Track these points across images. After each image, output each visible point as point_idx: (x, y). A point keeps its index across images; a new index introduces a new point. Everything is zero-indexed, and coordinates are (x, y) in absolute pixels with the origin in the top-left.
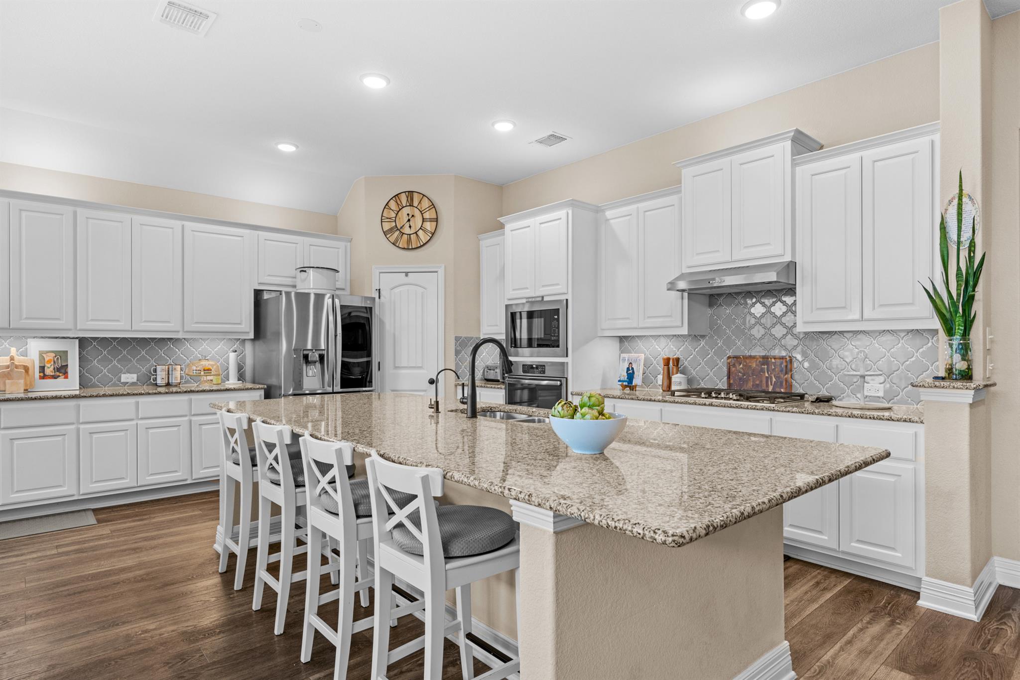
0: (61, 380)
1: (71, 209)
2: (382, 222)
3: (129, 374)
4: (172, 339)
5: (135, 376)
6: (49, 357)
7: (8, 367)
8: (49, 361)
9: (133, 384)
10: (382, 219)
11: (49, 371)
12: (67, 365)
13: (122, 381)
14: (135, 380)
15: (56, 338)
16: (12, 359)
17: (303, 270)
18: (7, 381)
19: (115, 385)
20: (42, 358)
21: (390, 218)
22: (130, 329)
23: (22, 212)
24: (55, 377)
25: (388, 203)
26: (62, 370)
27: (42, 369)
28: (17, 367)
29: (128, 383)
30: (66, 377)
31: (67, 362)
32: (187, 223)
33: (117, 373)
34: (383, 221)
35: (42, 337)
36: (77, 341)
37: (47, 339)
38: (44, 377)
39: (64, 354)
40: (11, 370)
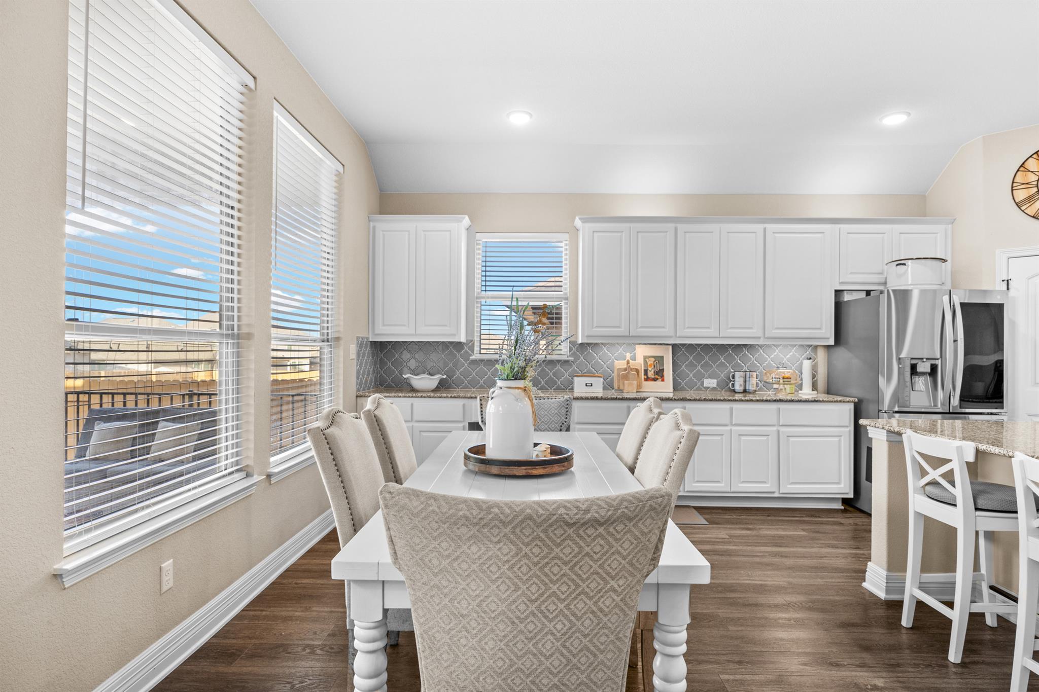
0: (659, 383)
1: (671, 226)
2: (1012, 190)
3: (710, 380)
4: (746, 345)
5: (715, 381)
6: (651, 361)
7: (625, 370)
8: (651, 365)
9: (714, 389)
10: (1012, 187)
11: (651, 374)
12: (663, 369)
13: (705, 386)
14: (715, 385)
15: (655, 344)
16: (628, 362)
17: (901, 263)
18: (626, 382)
19: (699, 389)
20: (645, 362)
21: (1027, 184)
22: (718, 335)
23: (639, 234)
24: (655, 380)
25: (1023, 163)
26: (660, 374)
27: (646, 371)
28: (632, 369)
29: (709, 388)
30: (663, 380)
31: (663, 366)
32: (768, 226)
33: (700, 377)
34: (1014, 188)
35: (645, 344)
36: (670, 347)
37: (648, 346)
38: (647, 379)
39: (660, 360)
40: (628, 373)
